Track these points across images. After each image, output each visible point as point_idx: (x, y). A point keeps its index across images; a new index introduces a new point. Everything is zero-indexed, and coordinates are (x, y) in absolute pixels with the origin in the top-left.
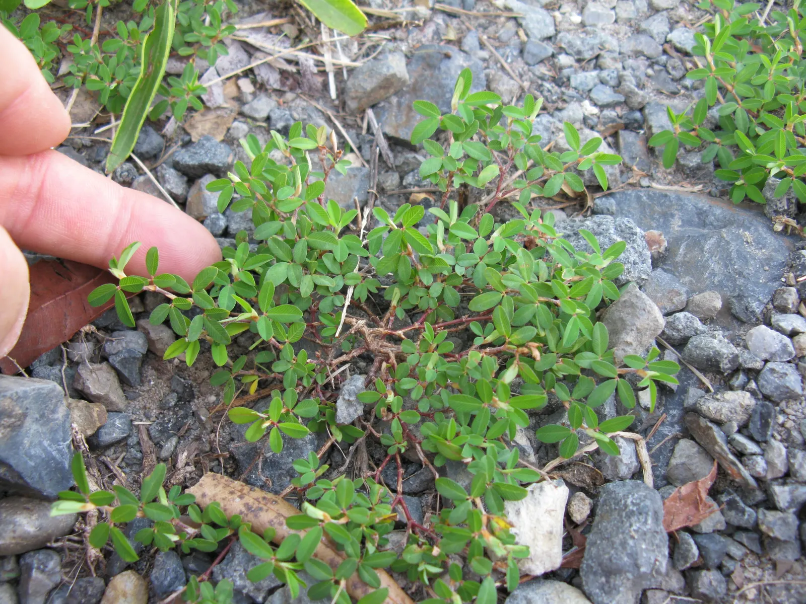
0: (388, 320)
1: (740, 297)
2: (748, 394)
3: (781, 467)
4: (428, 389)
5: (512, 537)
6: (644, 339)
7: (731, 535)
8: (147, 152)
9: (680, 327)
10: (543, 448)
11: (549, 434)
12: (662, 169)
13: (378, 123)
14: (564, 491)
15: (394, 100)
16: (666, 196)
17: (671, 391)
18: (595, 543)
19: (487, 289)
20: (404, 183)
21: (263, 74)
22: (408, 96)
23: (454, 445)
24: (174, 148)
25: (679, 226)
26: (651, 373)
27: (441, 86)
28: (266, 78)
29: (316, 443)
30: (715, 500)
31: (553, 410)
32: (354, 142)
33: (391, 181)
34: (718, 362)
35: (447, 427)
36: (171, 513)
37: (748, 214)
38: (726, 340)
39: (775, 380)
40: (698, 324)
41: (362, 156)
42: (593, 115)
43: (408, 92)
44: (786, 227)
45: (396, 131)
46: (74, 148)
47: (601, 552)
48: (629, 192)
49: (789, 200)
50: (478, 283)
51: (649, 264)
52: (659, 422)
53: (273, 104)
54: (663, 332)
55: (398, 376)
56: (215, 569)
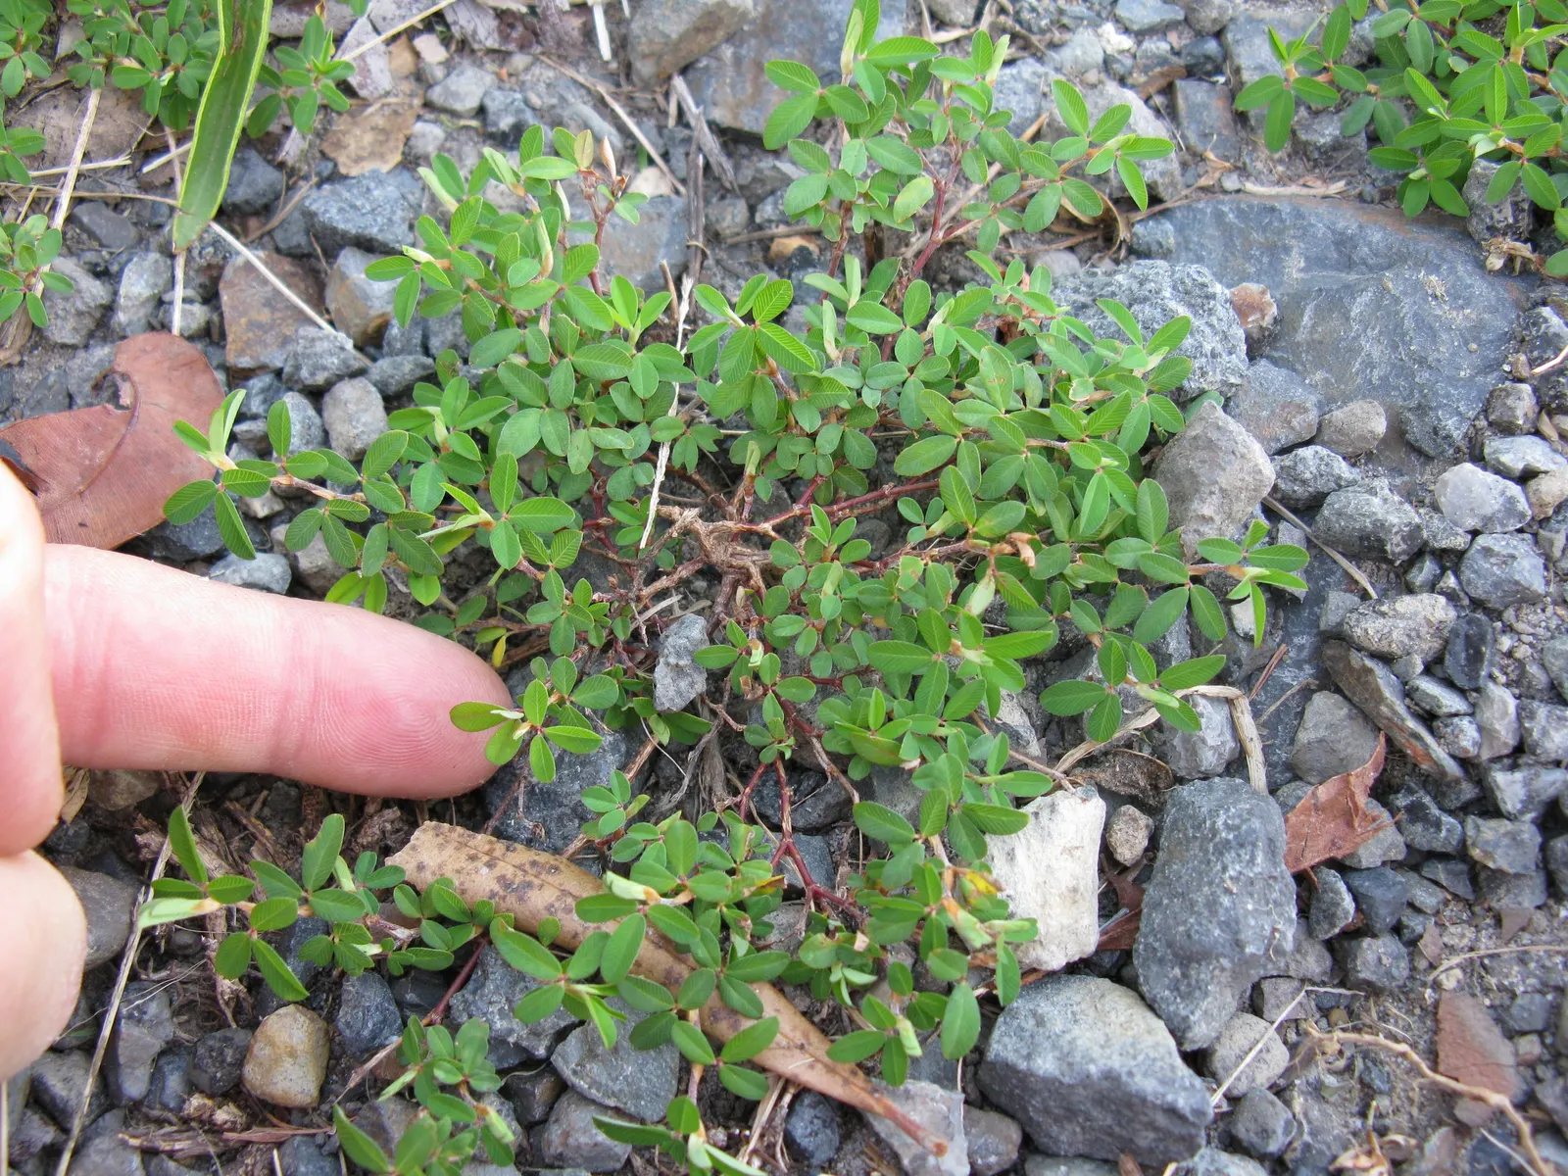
0: (742, 502)
1: (1421, 410)
2: (1442, 600)
3: (1507, 737)
4: (828, 635)
5: (1003, 905)
6: (1235, 508)
7: (1416, 868)
8: (247, 202)
9: (1308, 475)
10: (1054, 726)
11: (1065, 698)
12: (1264, 153)
13: (697, 105)
14: (1097, 807)
15: (728, 52)
16: (1273, 209)
17: (1294, 599)
18: (1160, 904)
19: (929, 431)
20: (758, 220)
21: (462, 22)
22: (753, 42)
23: (883, 739)
24: (304, 187)
25: (1301, 270)
26: (1252, 571)
27: (818, 19)
28: (469, 28)
29: (623, 748)
30: (1385, 804)
31: (1070, 652)
32: (653, 144)
33: (732, 216)
34: (1382, 542)
35: (868, 705)
36: (360, 904)
37: (1437, 236)
38: (1397, 498)
39: (1492, 568)
40: (1343, 468)
41: (672, 172)
42: (1122, 52)
43: (752, 34)
44: (1511, 259)
45: (736, 116)
46: (107, 204)
47: (1171, 921)
48: (1201, 205)
49: (1515, 205)
50: (910, 419)
51: (1243, 355)
52: (1274, 661)
53: (489, 79)
54: (1275, 488)
55: (768, 612)
56: (453, 1002)
